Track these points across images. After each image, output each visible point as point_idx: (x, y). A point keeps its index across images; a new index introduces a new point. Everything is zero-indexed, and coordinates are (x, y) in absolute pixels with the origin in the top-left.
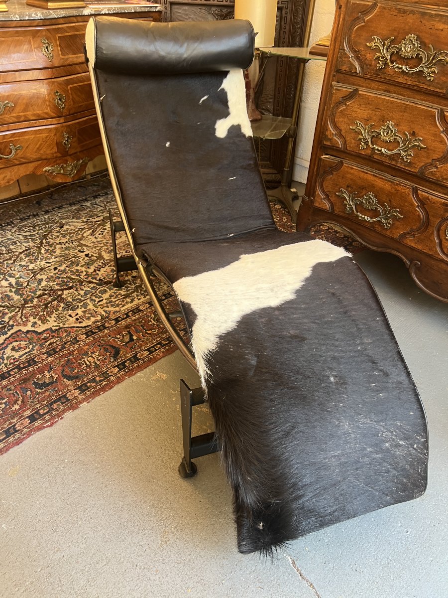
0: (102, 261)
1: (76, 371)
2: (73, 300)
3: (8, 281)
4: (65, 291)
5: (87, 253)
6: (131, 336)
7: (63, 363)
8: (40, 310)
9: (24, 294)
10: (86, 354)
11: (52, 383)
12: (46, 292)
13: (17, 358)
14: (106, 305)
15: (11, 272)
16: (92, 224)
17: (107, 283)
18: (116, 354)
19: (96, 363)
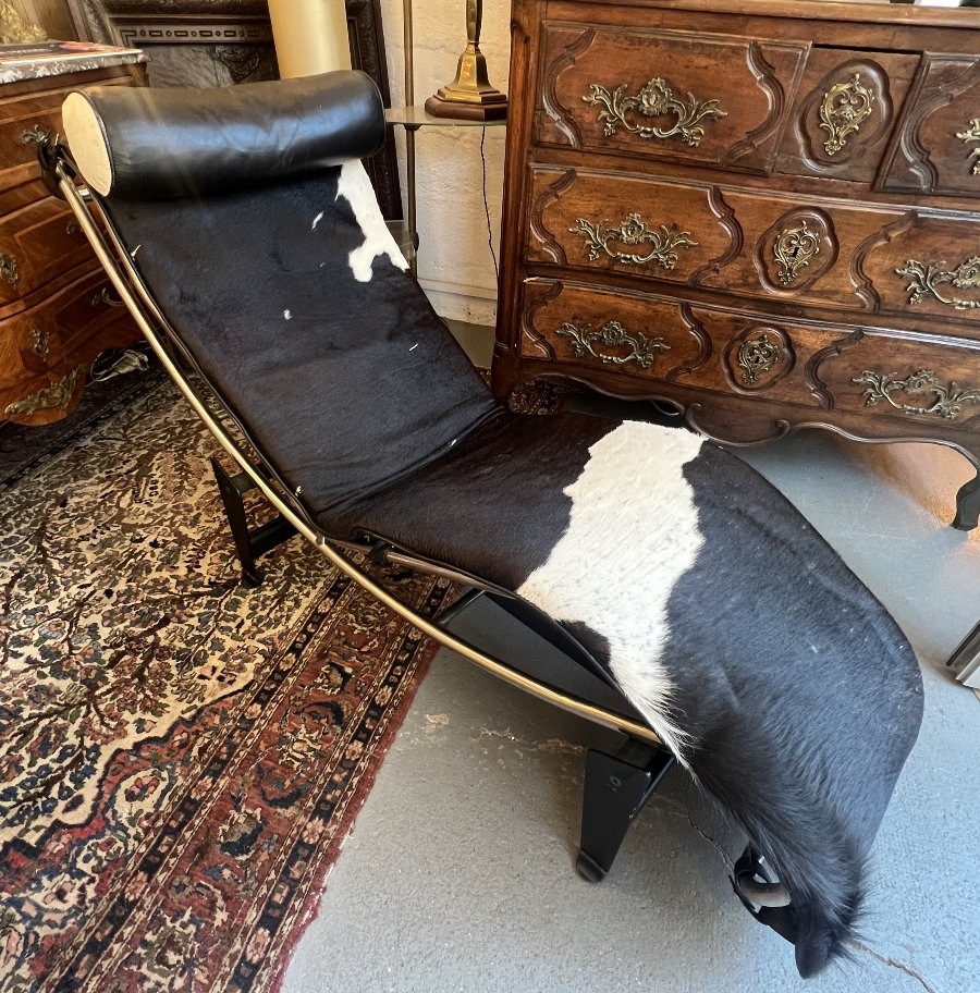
0: (191, 546)
1: (288, 783)
2: (188, 643)
3: (21, 655)
4: (158, 632)
5: (151, 539)
6: (340, 670)
7: (253, 778)
8: (132, 689)
9: (77, 671)
10: (283, 740)
11: (259, 829)
12: (122, 648)
13: (152, 811)
14: (255, 629)
15: (16, 634)
16: (122, 480)
17: (230, 585)
18: (338, 717)
19: (314, 750)
